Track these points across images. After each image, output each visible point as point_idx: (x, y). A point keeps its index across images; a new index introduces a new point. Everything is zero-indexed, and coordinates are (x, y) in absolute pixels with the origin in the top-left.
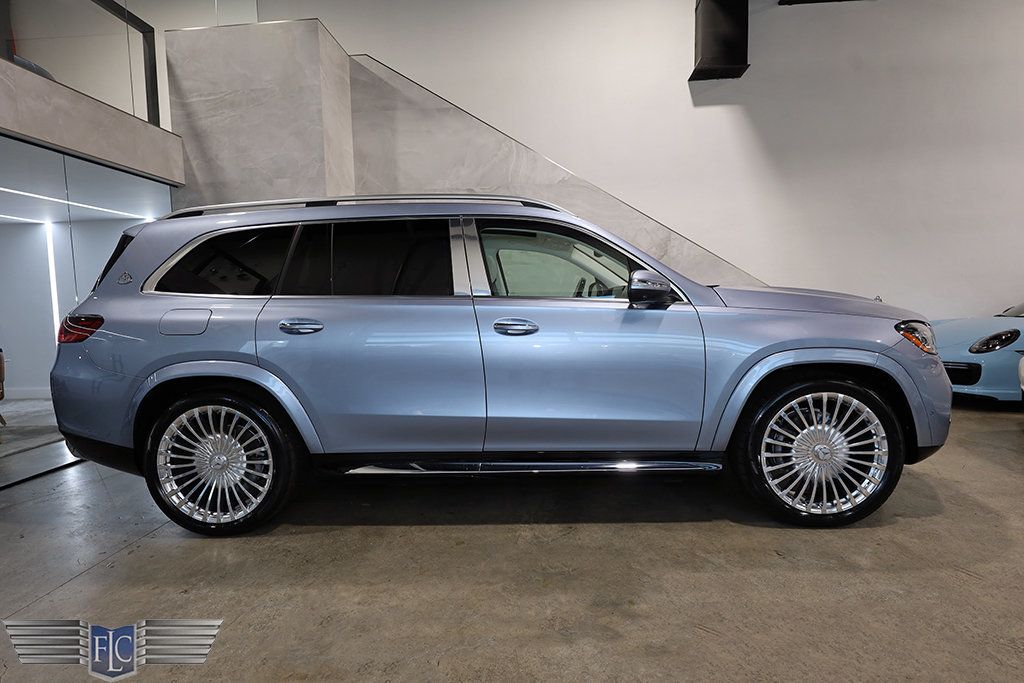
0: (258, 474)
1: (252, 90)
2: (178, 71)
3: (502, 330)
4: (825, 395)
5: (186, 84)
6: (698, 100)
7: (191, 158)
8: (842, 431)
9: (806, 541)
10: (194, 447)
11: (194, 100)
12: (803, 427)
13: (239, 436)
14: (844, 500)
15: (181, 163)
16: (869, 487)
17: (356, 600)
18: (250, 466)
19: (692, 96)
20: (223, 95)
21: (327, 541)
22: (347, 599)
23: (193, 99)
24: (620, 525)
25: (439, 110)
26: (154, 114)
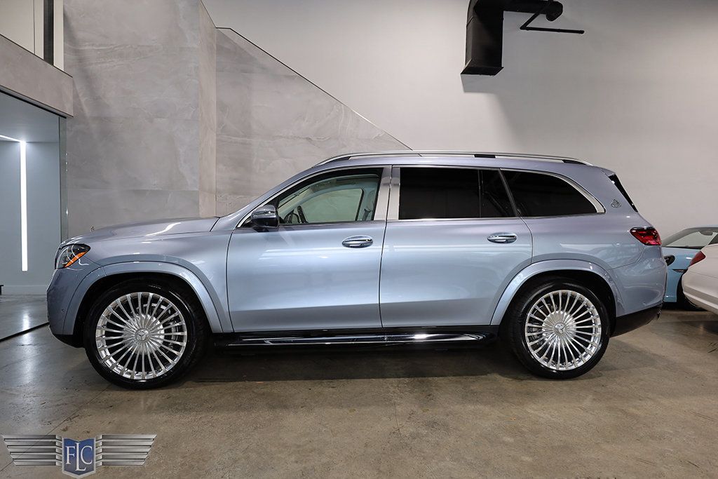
1: (139, 46)
2: (73, 24)
6: (467, 88)
7: (80, 95)
11: (86, 48)
15: (71, 98)
19: (463, 85)
20: (112, 47)
25: (288, 77)
26: (49, 56)
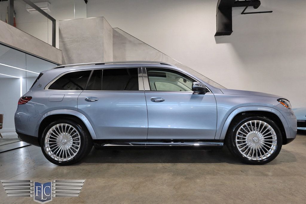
0: (76, 145)
1: (83, 37)
2: (62, 32)
3: (153, 100)
4: (256, 121)
5: (64, 36)
6: (218, 42)
7: (64, 57)
8: (262, 132)
9: (251, 168)
10: (57, 137)
12: (249, 132)
13: (71, 133)
14: (263, 156)
15: (61, 58)
16: (271, 152)
17: (103, 182)
18: (74, 143)
20: (75, 38)
21: (96, 167)
22: (100, 182)
23: (66, 40)
24: (191, 164)
25: (139, 43)
26: (54, 44)
